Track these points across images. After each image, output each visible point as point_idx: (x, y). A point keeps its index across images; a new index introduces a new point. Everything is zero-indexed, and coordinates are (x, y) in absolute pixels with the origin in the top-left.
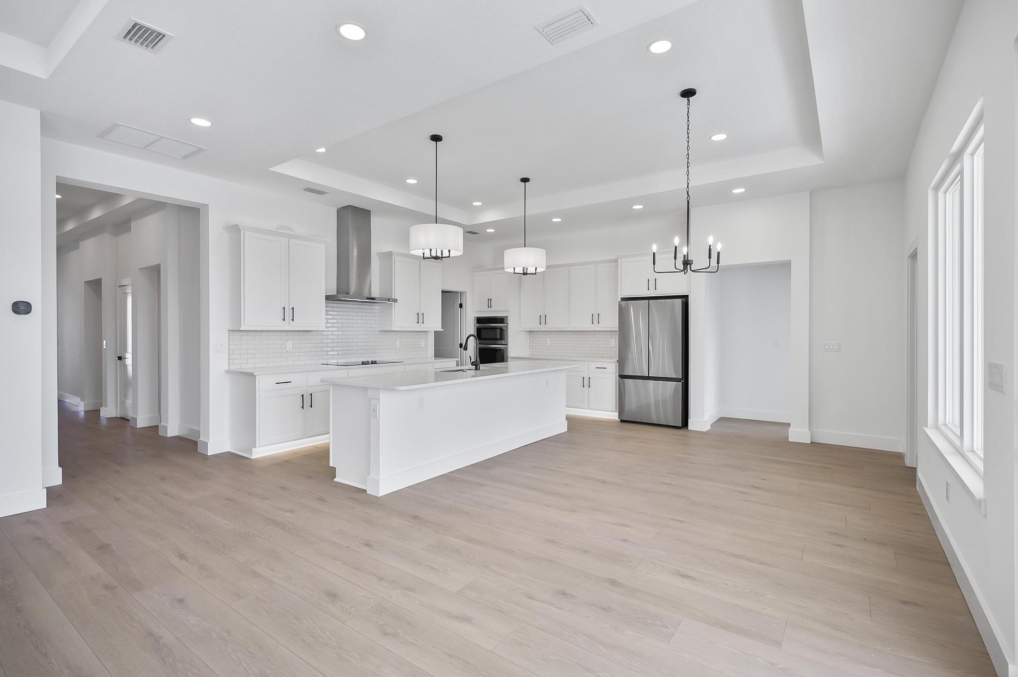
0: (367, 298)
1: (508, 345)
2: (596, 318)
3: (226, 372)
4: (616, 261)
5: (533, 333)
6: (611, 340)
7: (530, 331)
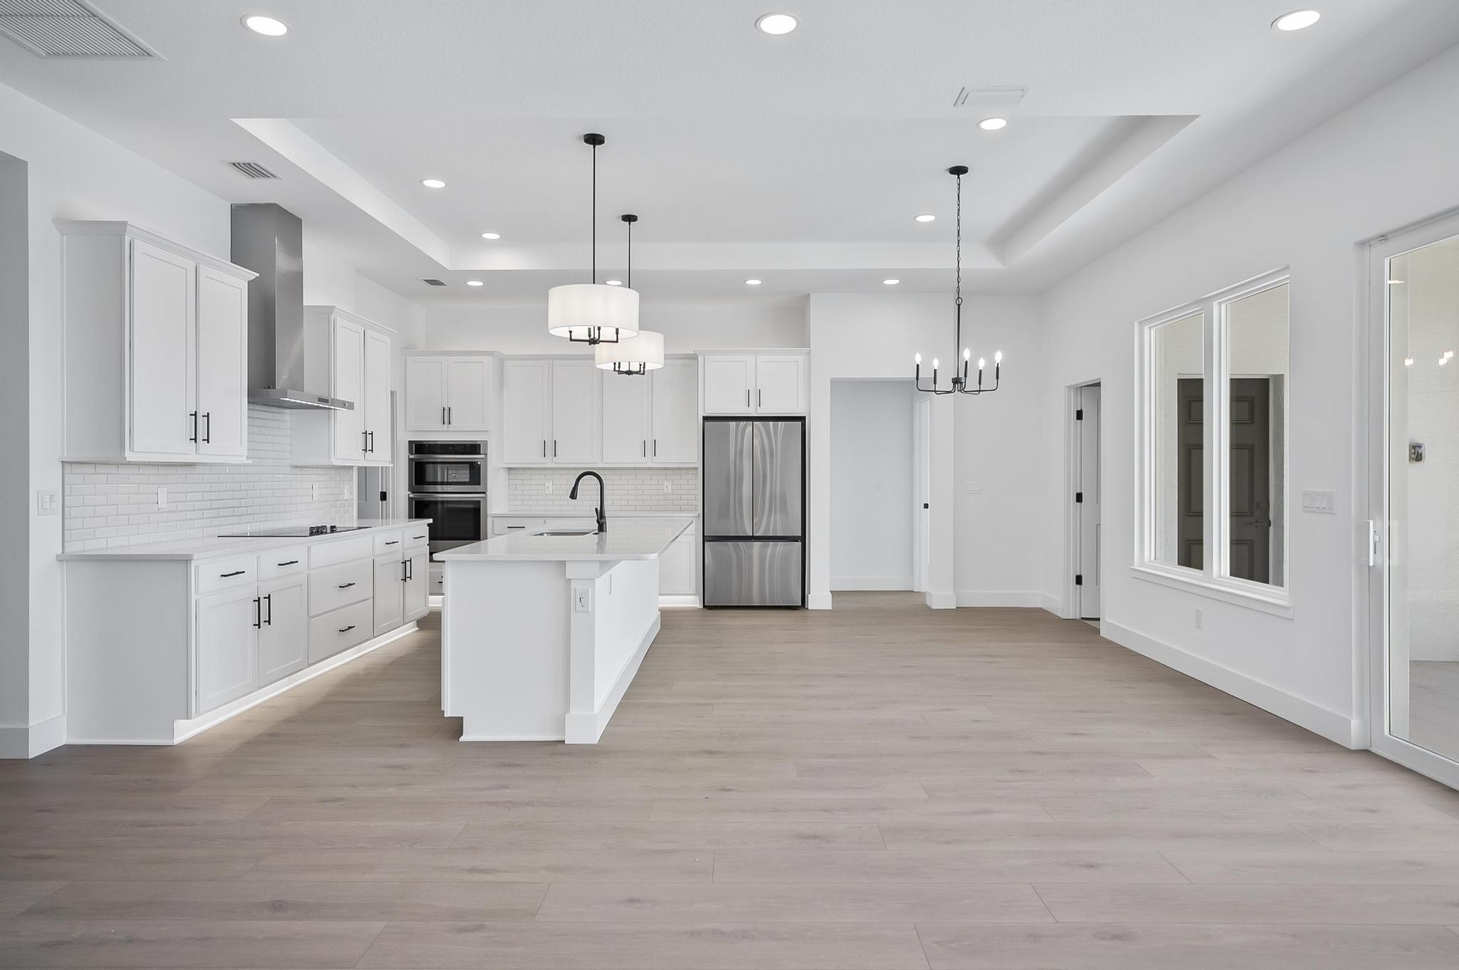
0: (321, 400)
1: (488, 493)
2: (651, 447)
3: (57, 560)
4: (694, 357)
5: (515, 472)
6: (666, 484)
7: (510, 469)
